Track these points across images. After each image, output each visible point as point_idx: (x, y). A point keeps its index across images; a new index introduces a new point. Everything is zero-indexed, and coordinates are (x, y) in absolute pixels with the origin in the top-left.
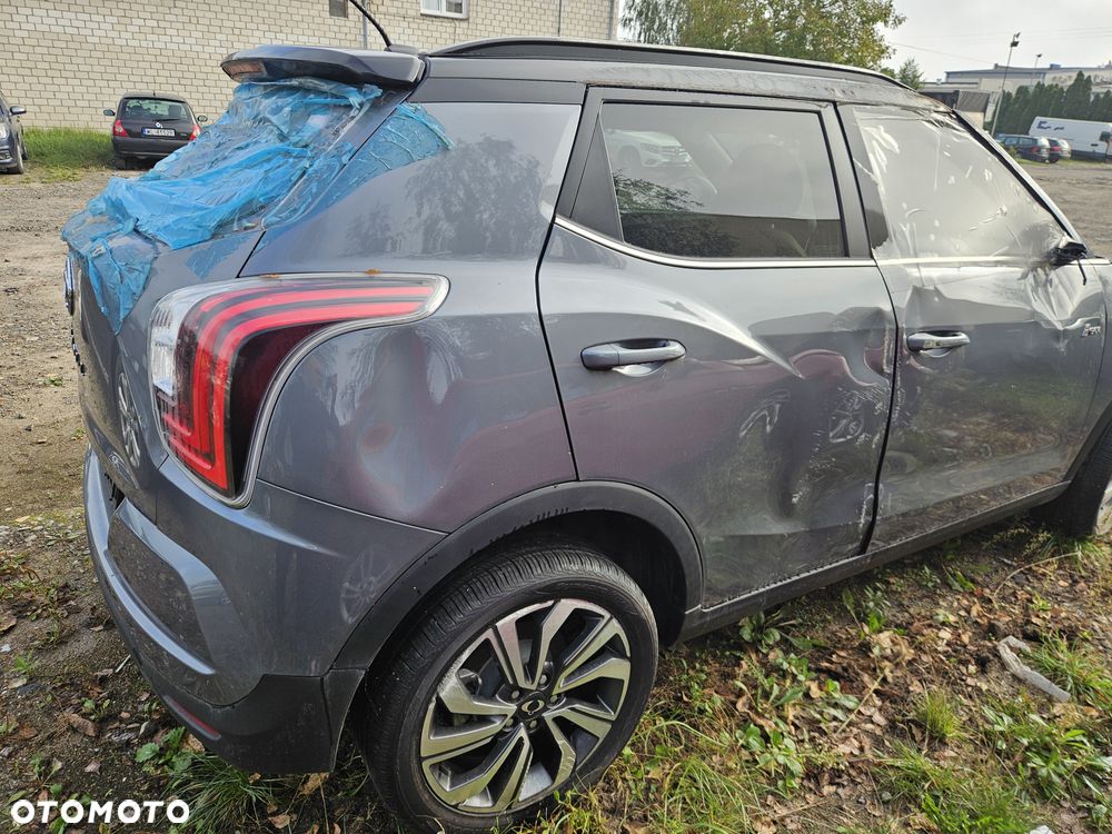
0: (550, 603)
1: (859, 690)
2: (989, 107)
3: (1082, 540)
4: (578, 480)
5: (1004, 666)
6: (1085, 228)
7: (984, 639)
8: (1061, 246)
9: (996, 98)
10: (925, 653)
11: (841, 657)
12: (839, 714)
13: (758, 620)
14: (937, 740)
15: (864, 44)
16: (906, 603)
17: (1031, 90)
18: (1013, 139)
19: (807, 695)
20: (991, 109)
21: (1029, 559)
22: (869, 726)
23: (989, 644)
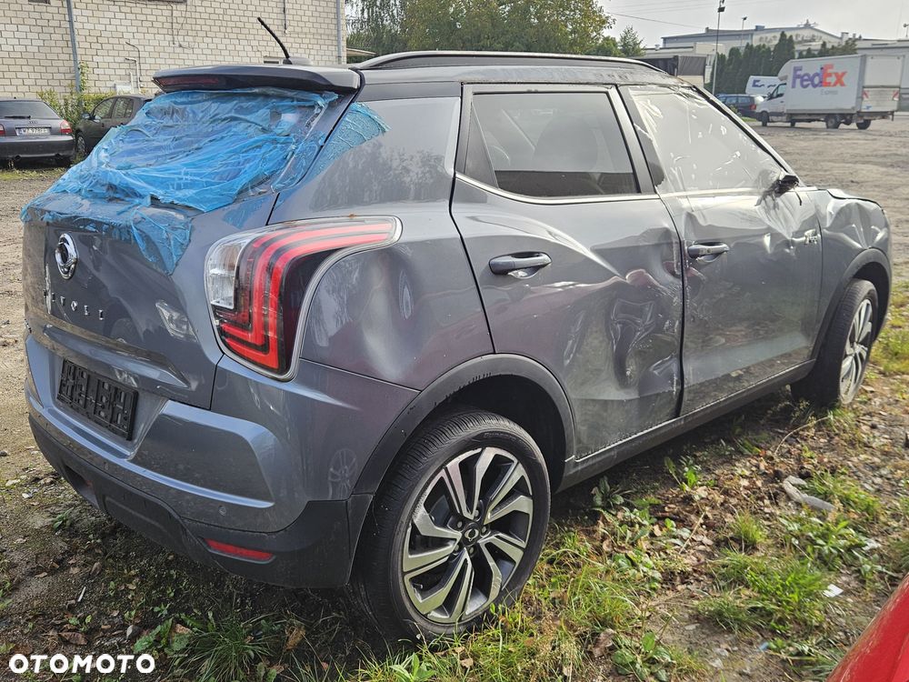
0: (479, 450)
1: (690, 526)
2: (706, 70)
3: (832, 408)
4: (494, 353)
5: (789, 498)
6: (806, 176)
7: (772, 482)
8: (781, 179)
9: (710, 61)
10: (732, 496)
11: (672, 508)
12: (677, 541)
13: (605, 490)
14: (750, 547)
15: (585, 16)
16: (711, 467)
17: (742, 51)
18: (733, 98)
19: (652, 535)
20: (708, 71)
21: (795, 427)
22: (701, 547)
23: (777, 486)
